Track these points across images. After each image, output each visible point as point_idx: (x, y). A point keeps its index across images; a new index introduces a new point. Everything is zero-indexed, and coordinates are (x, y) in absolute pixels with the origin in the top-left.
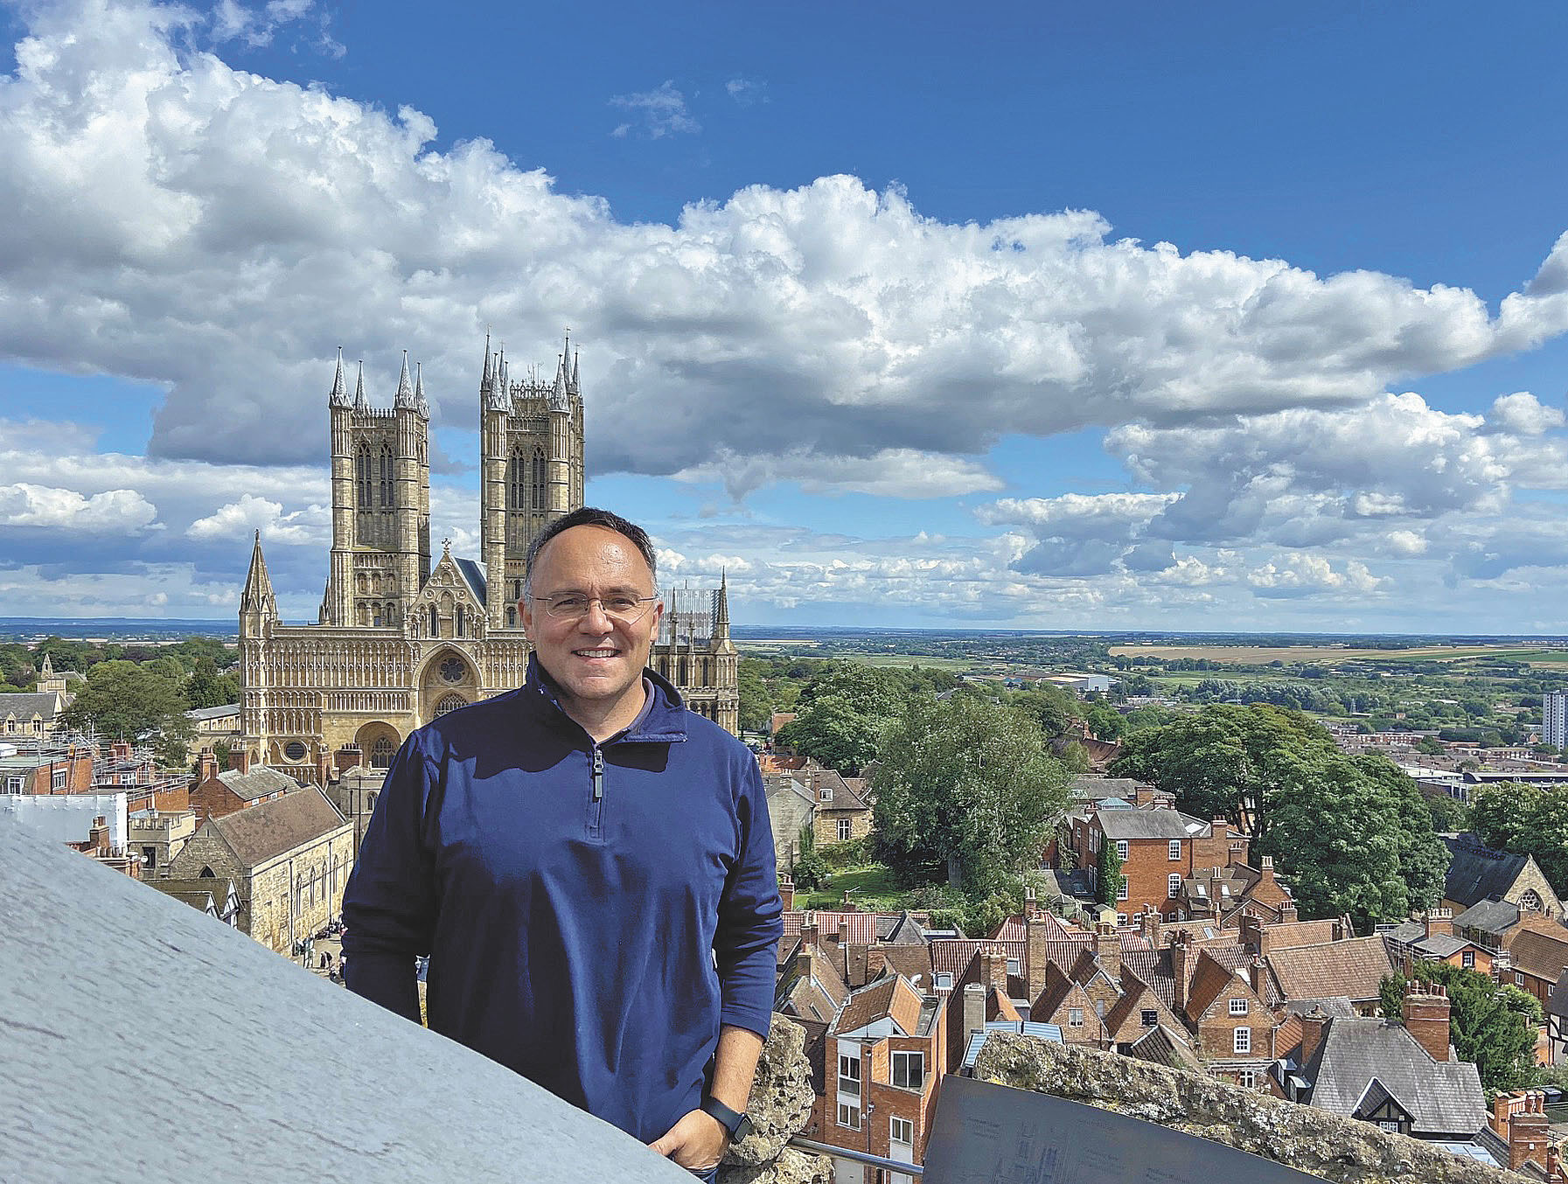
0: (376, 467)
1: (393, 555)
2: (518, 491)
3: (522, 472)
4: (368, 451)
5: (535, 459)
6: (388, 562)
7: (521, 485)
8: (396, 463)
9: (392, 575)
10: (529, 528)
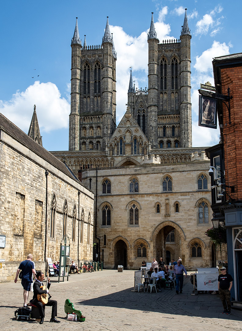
0: (92, 74)
1: (100, 116)
2: (164, 81)
3: (166, 71)
4: (89, 67)
5: (173, 64)
6: (97, 121)
7: (165, 78)
8: (102, 71)
9: (99, 127)
10: (170, 99)
